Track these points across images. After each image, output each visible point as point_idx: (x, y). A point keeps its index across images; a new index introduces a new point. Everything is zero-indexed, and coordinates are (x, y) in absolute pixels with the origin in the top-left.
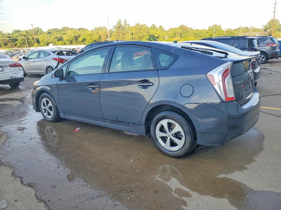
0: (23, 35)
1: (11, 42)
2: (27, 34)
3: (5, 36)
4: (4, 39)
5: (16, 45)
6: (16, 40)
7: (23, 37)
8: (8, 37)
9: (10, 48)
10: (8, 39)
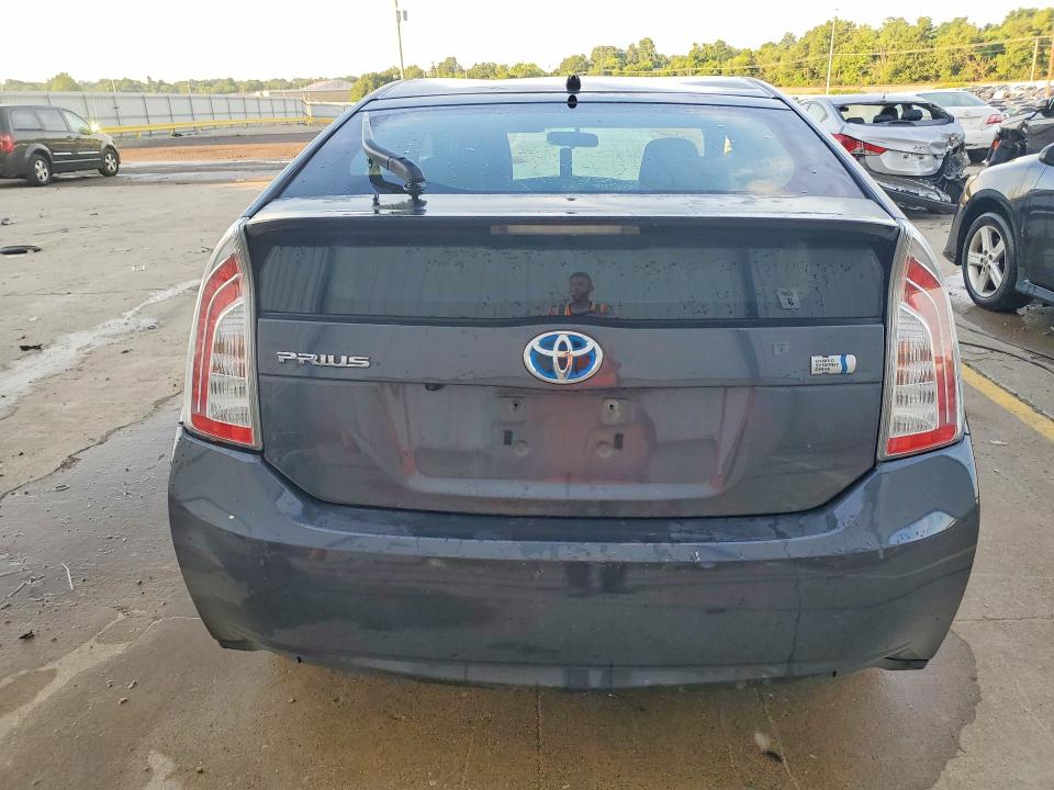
0: (1030, 29)
1: (978, 58)
2: (1047, 25)
3: (964, 38)
4: (956, 47)
5: (992, 70)
6: (999, 50)
7: (1029, 36)
8: (972, 42)
9: (967, 83)
10: (973, 46)
